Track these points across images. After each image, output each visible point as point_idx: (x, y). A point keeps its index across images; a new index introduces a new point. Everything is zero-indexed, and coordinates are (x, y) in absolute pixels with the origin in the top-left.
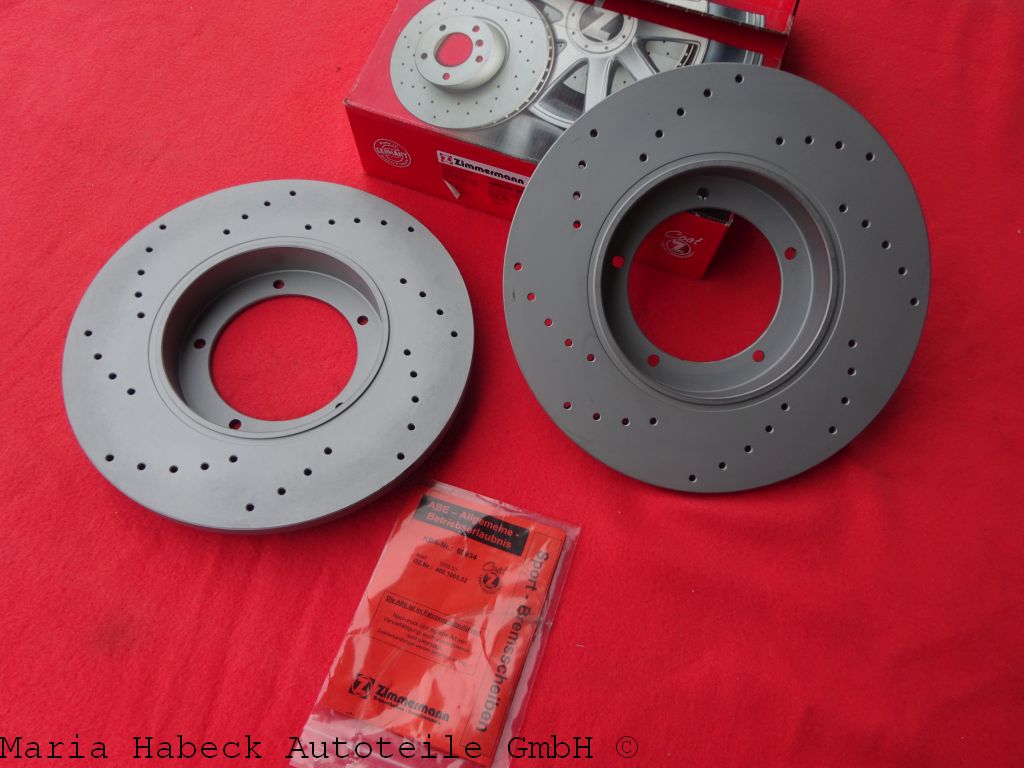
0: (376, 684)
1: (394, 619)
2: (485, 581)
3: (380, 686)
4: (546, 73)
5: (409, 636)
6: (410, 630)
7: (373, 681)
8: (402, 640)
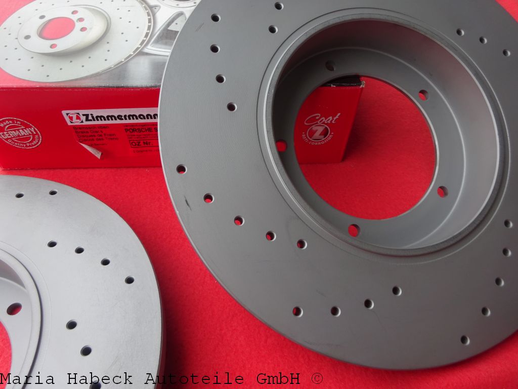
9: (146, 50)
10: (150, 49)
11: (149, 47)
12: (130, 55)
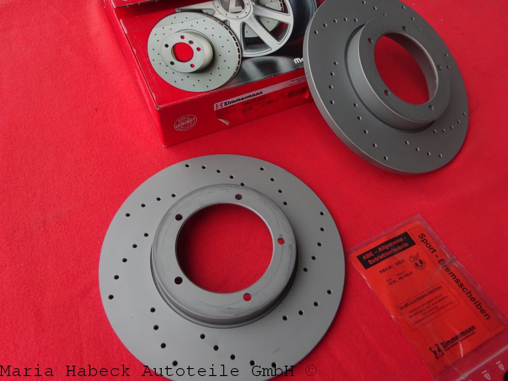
0: (439, 344)
1: (412, 314)
2: (418, 266)
3: (441, 344)
4: (234, 38)
5: (424, 314)
6: (421, 311)
7: (437, 345)
8: (423, 318)
9: (245, 56)
10: (246, 54)
11: (244, 53)
12: (239, 61)
